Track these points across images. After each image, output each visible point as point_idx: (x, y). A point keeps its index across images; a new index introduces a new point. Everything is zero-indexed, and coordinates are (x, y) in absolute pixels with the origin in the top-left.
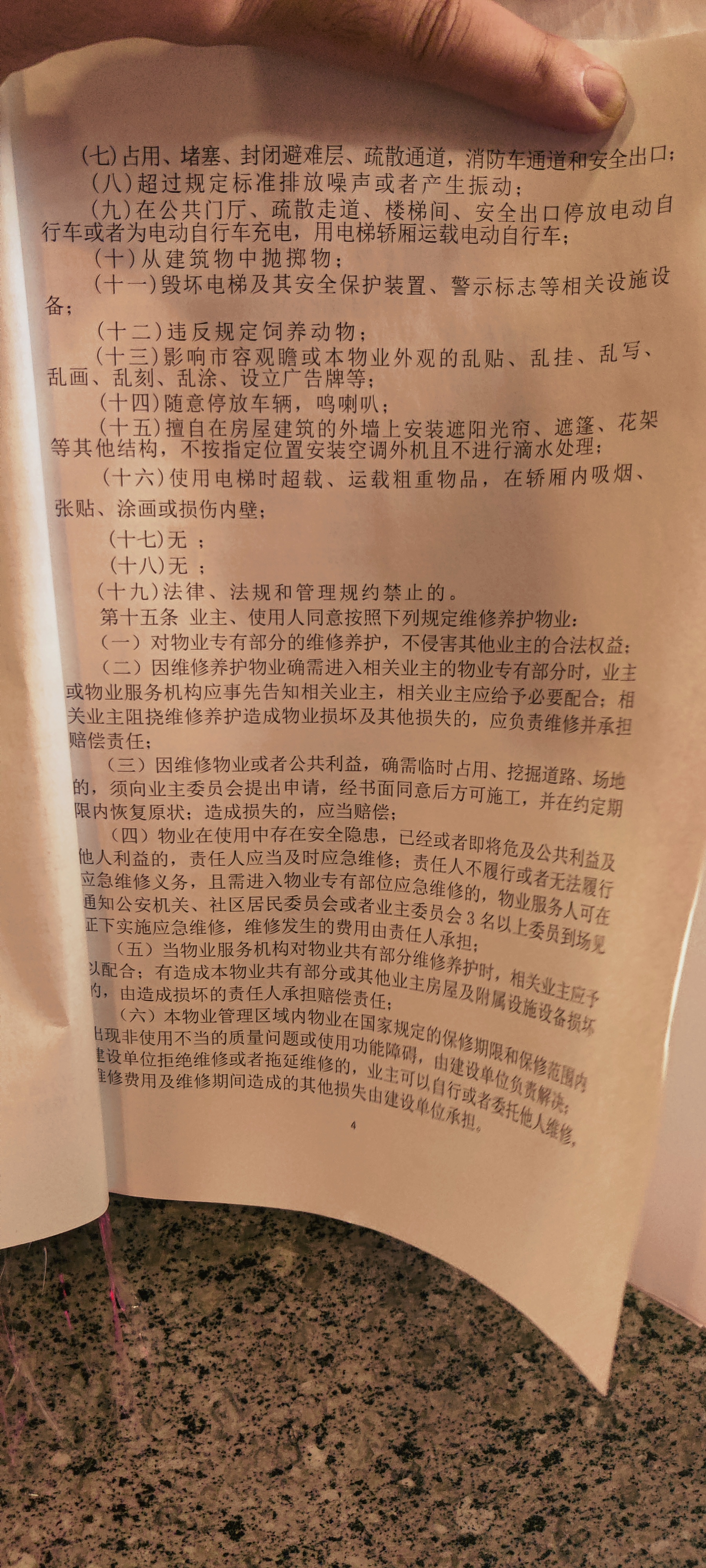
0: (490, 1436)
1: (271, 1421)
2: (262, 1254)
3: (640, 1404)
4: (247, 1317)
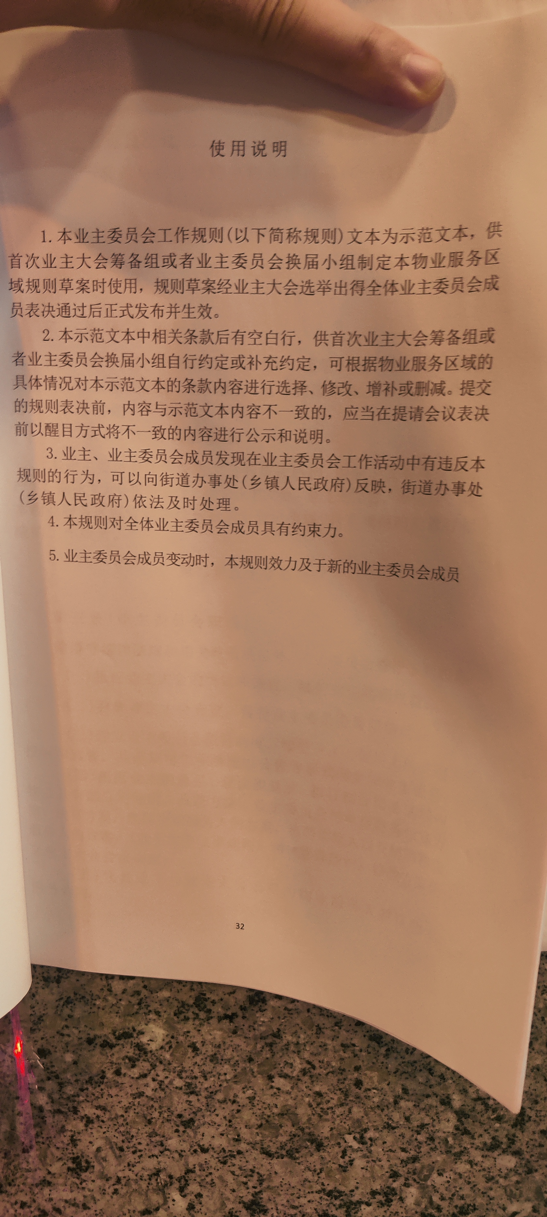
0: (324, 1202)
1: (143, 1169)
2: (138, 1028)
4: (126, 1080)
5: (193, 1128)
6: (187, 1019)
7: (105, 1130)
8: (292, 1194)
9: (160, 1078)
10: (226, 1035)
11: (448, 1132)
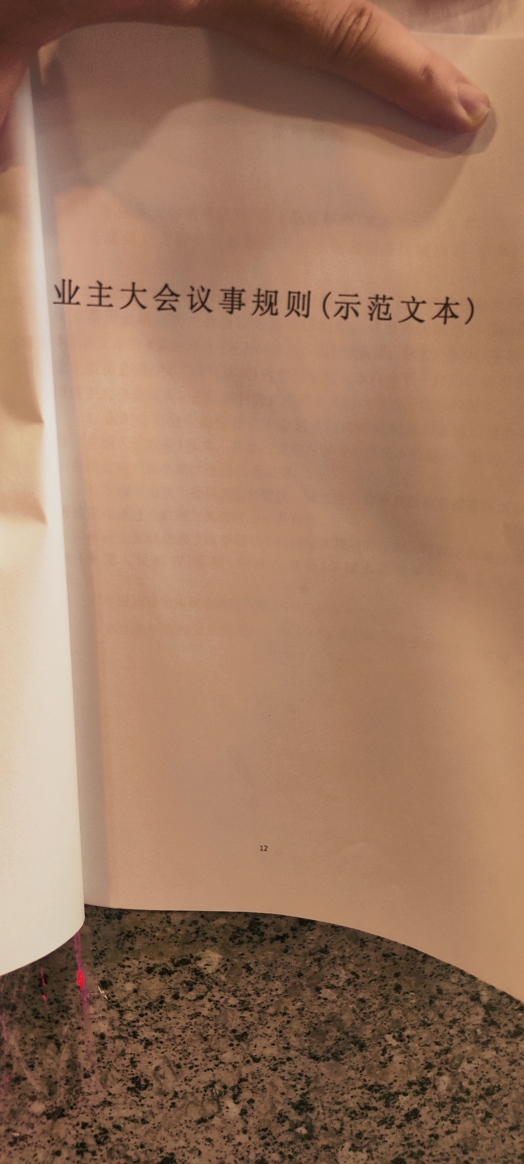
0: (366, 1096)
1: (199, 1082)
2: (195, 955)
3: (481, 1075)
4: (182, 1003)
5: (246, 1041)
6: (241, 943)
7: (163, 1050)
8: (337, 1092)
9: (216, 999)
10: (278, 954)
11: (477, 1024)
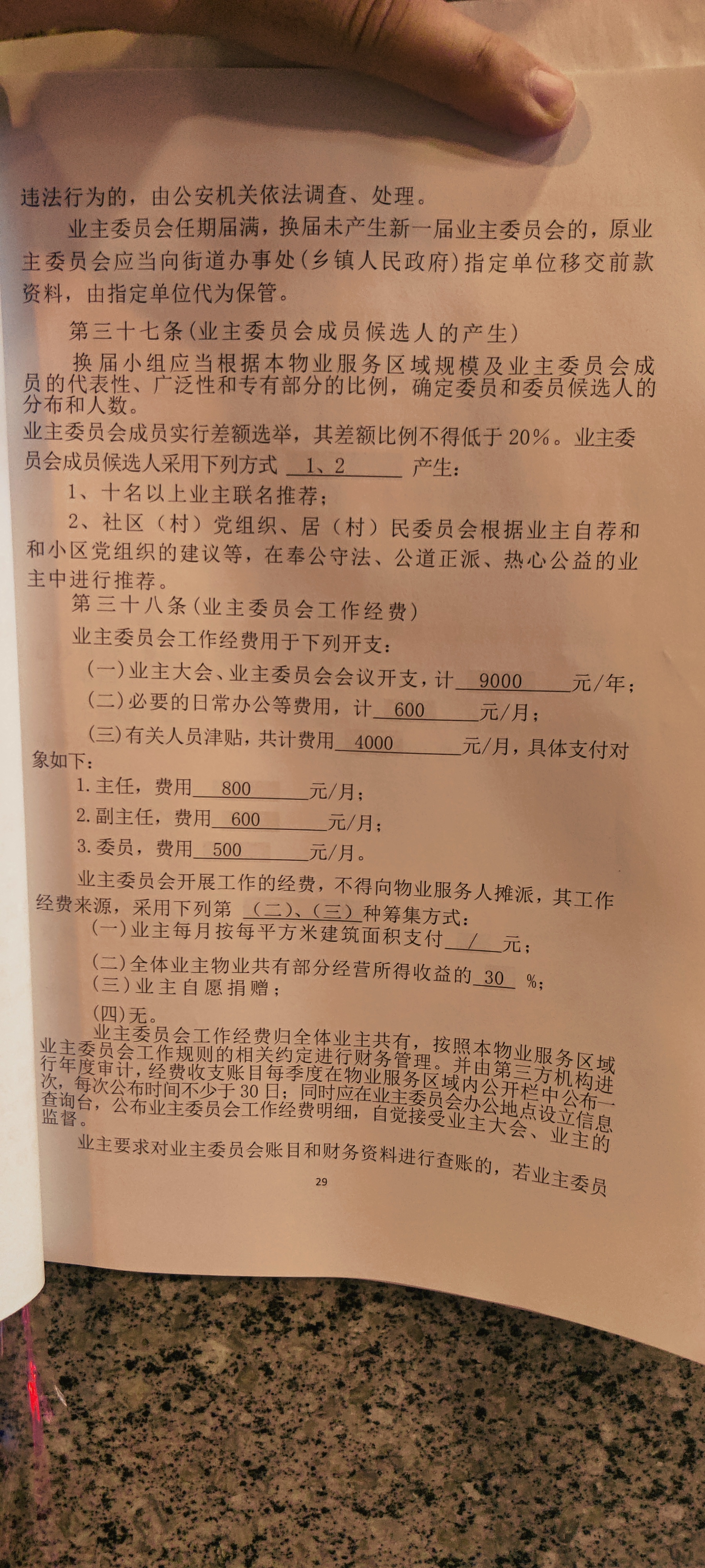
5: (264, 1478)
6: (257, 1332)
7: (147, 1485)
9: (222, 1413)
10: (308, 1352)
11: (597, 1476)
